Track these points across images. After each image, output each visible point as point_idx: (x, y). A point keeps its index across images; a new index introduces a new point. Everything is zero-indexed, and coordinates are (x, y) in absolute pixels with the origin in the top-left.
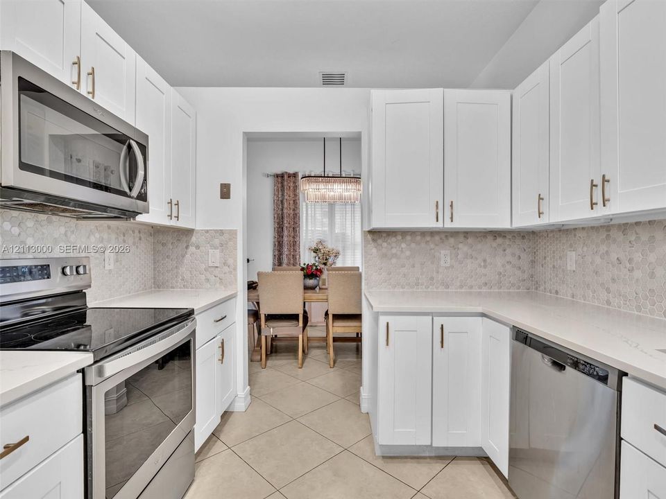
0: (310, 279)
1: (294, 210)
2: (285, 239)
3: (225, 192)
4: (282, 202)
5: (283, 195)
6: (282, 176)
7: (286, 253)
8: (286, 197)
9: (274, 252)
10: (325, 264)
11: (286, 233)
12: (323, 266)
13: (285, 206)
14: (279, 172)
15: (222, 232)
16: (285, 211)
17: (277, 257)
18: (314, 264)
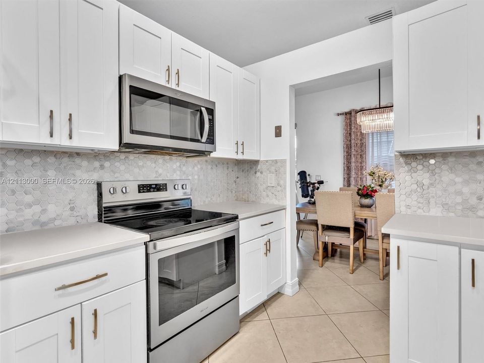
0: (366, 199)
1: (361, 140)
2: (353, 165)
3: (278, 132)
4: (350, 134)
5: (351, 129)
6: (349, 113)
7: (354, 176)
8: (353, 130)
9: (344, 176)
10: (380, 186)
11: (353, 160)
12: (379, 188)
13: (353, 137)
14: (347, 110)
15: (276, 161)
16: (353, 142)
17: (346, 179)
18: (370, 186)
